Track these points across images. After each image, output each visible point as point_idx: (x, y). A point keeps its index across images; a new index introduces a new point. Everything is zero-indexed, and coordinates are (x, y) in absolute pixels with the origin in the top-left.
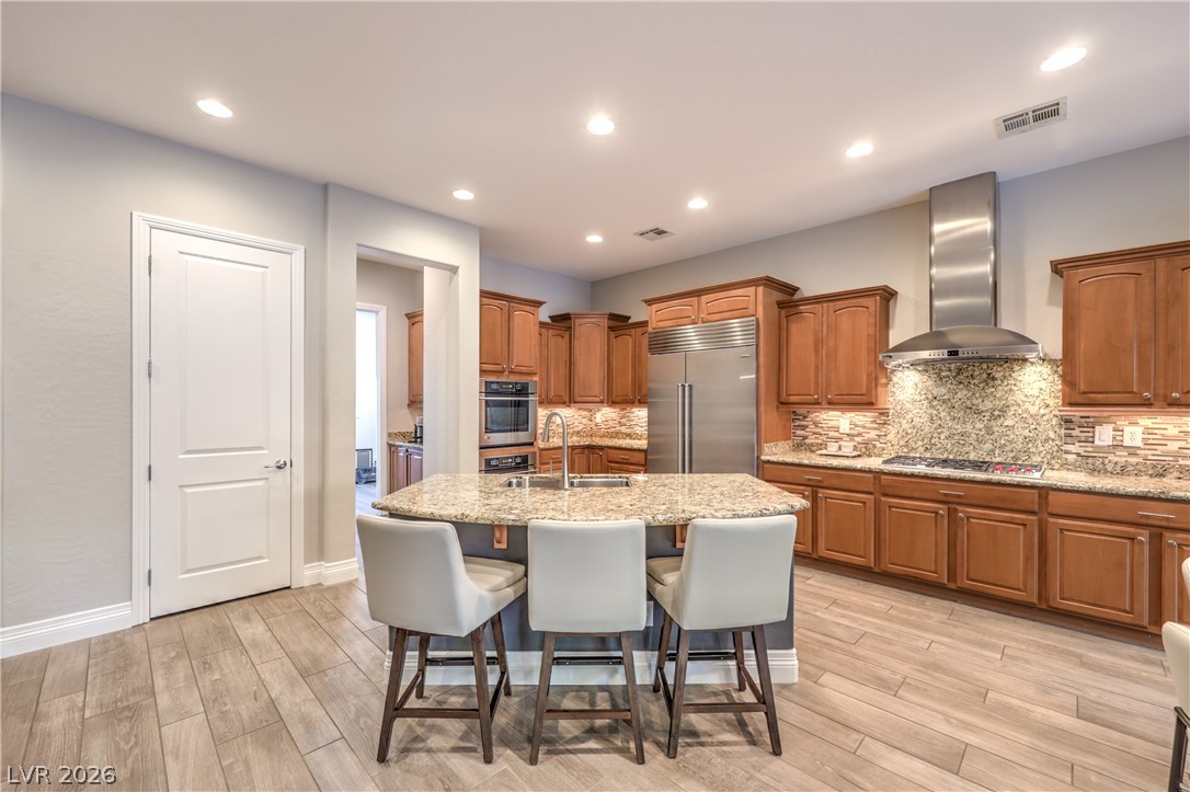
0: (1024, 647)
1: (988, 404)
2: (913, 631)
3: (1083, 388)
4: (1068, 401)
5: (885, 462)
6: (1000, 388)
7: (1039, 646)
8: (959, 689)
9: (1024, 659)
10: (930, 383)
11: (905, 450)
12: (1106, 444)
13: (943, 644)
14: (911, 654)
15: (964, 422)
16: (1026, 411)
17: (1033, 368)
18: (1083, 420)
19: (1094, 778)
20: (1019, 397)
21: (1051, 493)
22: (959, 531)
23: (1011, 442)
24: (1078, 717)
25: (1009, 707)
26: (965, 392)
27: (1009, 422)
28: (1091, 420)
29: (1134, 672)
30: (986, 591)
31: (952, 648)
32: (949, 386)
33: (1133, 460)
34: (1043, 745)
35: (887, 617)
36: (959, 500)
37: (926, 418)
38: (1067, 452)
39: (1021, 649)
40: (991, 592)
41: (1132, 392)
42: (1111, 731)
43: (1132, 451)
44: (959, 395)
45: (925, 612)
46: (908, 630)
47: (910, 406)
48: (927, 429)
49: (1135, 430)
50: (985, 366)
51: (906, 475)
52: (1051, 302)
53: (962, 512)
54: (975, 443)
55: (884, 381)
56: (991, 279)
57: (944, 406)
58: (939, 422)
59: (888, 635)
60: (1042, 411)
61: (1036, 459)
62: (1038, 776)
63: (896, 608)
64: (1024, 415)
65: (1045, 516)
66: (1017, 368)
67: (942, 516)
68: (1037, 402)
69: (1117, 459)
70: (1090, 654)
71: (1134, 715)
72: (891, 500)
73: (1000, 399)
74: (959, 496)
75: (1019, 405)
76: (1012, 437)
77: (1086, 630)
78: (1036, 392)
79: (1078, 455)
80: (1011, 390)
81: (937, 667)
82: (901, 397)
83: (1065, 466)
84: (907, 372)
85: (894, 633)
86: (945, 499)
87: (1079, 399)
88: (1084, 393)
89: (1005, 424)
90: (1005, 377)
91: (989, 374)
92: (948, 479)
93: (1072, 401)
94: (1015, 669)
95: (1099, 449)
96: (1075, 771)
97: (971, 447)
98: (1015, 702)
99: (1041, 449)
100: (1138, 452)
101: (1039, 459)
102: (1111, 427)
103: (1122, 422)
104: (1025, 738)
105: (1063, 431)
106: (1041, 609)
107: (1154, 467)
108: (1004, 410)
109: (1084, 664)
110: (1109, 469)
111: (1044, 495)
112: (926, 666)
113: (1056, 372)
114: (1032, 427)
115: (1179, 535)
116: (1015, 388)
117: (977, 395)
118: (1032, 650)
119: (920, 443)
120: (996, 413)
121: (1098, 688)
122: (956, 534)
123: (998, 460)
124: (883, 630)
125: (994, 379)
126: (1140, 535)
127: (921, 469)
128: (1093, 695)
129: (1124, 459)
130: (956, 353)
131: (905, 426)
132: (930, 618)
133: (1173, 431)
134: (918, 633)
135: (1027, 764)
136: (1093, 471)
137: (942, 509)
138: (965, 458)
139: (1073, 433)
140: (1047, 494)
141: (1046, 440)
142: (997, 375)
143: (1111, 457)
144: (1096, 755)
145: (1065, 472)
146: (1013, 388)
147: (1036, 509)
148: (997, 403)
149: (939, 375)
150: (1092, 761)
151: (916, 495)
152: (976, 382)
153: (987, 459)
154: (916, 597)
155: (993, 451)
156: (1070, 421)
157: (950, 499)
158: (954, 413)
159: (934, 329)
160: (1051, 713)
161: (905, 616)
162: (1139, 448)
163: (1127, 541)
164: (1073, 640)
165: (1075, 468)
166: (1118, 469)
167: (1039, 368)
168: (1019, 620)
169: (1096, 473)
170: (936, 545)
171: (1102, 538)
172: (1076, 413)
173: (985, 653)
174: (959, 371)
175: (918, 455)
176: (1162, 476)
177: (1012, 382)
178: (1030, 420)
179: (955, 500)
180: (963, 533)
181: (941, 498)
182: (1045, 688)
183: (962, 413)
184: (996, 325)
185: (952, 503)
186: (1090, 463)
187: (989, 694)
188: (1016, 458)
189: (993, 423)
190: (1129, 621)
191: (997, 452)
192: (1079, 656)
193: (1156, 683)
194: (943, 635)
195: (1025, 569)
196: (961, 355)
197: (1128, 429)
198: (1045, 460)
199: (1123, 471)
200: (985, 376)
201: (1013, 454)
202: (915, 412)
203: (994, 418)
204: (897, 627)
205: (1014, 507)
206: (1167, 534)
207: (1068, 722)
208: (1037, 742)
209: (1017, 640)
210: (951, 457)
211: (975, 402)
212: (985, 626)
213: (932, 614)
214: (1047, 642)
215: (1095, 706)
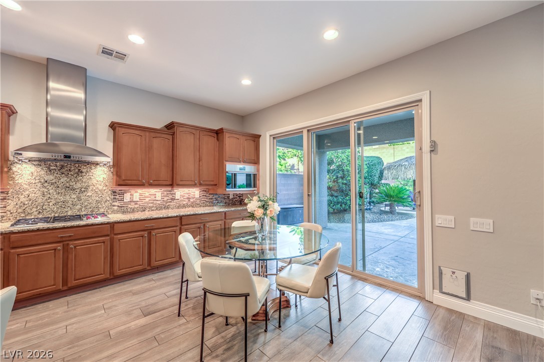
0: (111, 300)
1: (79, 185)
2: (51, 328)
3: (123, 178)
4: (118, 184)
5: (12, 225)
6: (85, 177)
7: (116, 296)
8: (97, 341)
9: (114, 306)
10: (43, 172)
11: (23, 215)
12: (128, 201)
13: (74, 324)
14: (58, 342)
15: (65, 195)
16: (97, 188)
17: (101, 168)
18: (120, 191)
19: (163, 336)
20: (94, 181)
21: (115, 225)
22: (70, 256)
23: (90, 203)
24: (145, 316)
25: (122, 332)
26: (66, 179)
27: (89, 194)
28: (123, 191)
29: (148, 287)
30: (85, 282)
31: (79, 322)
32: (55, 175)
33: (136, 206)
34: (142, 338)
35: (26, 330)
36: (70, 238)
37: (39, 194)
38: (114, 206)
39: (110, 302)
40: (88, 282)
41: (139, 180)
42: (155, 314)
43: (136, 202)
44: (62, 180)
45: (52, 312)
46: (47, 329)
47: (27, 186)
48: (40, 200)
49: (137, 195)
50: (77, 165)
51: (33, 231)
52: (108, 140)
53: (72, 244)
54: (71, 206)
55: (6, 170)
56: (84, 124)
57: (52, 186)
58: (49, 196)
59: (35, 342)
60: (104, 188)
61: (102, 210)
62: (148, 353)
63: (30, 321)
64: (97, 190)
65: (113, 235)
66: (93, 168)
67: (59, 250)
68: (102, 184)
69: (131, 206)
70: (134, 288)
71: (157, 303)
72: (18, 250)
73: (85, 183)
74: (70, 236)
75: (94, 185)
76: (90, 201)
77: (127, 279)
78: (102, 179)
79: (118, 206)
80: (90, 178)
81: (78, 339)
82: (20, 181)
83: (114, 212)
84: (24, 165)
85: (38, 338)
86: (61, 240)
87: (122, 183)
88: (124, 180)
89: (87, 195)
90: (87, 171)
91: (79, 170)
92: (64, 228)
93: (120, 183)
94: (113, 313)
95: (125, 203)
96: (157, 339)
97: (69, 208)
98: (122, 328)
99: (104, 205)
100: (138, 203)
101: (103, 210)
102: (129, 194)
103: (133, 192)
104: (135, 341)
105: (113, 197)
106: (111, 279)
107: (142, 208)
108: (87, 188)
109: (135, 293)
110: (129, 211)
111: (112, 226)
112: (71, 342)
113: (110, 170)
114: (100, 196)
115: (156, 231)
116: (93, 177)
117: (73, 180)
118: (114, 299)
119: (35, 209)
120: (83, 189)
121: (144, 300)
122: (67, 258)
123: (83, 213)
124: (30, 340)
125: (82, 172)
126: (145, 234)
127: (41, 225)
128: (143, 304)
129: (133, 206)
130: (69, 157)
131: (22, 199)
132: (57, 313)
133: (147, 194)
134: (54, 327)
135: (143, 351)
136: (124, 212)
137: (60, 246)
138: (65, 215)
139: (117, 197)
140: (114, 225)
141: (106, 201)
142: (84, 171)
143: (129, 206)
144: (158, 326)
145: (113, 214)
146: (91, 177)
147: (109, 233)
148: (84, 184)
149: (49, 168)
150: (158, 330)
151: (40, 242)
152: (72, 173)
153: (78, 214)
154: (40, 306)
155: (81, 209)
156: (115, 192)
157: (64, 239)
158: (59, 190)
159: (49, 141)
160: (137, 322)
161: (40, 322)
162: (138, 201)
163: (141, 238)
164: (125, 286)
165: (117, 212)
166: (132, 210)
167: (103, 168)
168: (101, 289)
169: (125, 213)
170: (55, 268)
171: (134, 239)
172: (118, 188)
173: (96, 314)
174: (62, 167)
175: (33, 217)
176: (144, 211)
177: (91, 174)
178: (99, 193)
179: (67, 239)
180: (72, 256)
181: (59, 240)
182: (128, 313)
183: (64, 190)
184: (86, 145)
185: (65, 241)
186: (123, 210)
187: (110, 333)
188: (92, 211)
189: (81, 195)
190: (142, 268)
191: (83, 209)
192: (130, 291)
193: (155, 287)
194: (71, 318)
195: (104, 263)
196: (72, 158)
197: (135, 194)
198: (106, 211)
199: (133, 211)
200: (77, 170)
201: (91, 209)
202: (31, 190)
203: (81, 192)
204: (38, 332)
205: (100, 235)
206: (152, 231)
207: (143, 321)
208: (139, 339)
209: (106, 299)
210: (56, 215)
211: (71, 184)
212: (89, 300)
213: (57, 310)
214: (118, 292)
215: (146, 308)
